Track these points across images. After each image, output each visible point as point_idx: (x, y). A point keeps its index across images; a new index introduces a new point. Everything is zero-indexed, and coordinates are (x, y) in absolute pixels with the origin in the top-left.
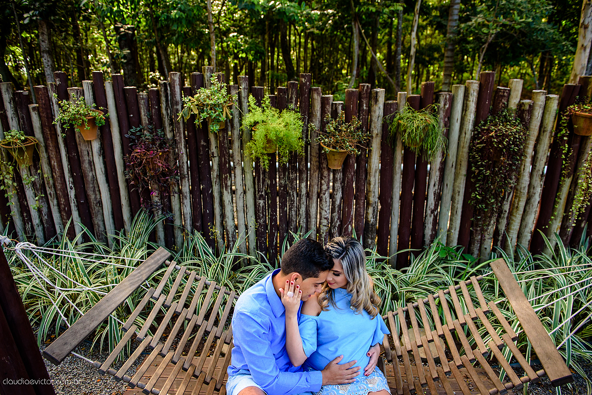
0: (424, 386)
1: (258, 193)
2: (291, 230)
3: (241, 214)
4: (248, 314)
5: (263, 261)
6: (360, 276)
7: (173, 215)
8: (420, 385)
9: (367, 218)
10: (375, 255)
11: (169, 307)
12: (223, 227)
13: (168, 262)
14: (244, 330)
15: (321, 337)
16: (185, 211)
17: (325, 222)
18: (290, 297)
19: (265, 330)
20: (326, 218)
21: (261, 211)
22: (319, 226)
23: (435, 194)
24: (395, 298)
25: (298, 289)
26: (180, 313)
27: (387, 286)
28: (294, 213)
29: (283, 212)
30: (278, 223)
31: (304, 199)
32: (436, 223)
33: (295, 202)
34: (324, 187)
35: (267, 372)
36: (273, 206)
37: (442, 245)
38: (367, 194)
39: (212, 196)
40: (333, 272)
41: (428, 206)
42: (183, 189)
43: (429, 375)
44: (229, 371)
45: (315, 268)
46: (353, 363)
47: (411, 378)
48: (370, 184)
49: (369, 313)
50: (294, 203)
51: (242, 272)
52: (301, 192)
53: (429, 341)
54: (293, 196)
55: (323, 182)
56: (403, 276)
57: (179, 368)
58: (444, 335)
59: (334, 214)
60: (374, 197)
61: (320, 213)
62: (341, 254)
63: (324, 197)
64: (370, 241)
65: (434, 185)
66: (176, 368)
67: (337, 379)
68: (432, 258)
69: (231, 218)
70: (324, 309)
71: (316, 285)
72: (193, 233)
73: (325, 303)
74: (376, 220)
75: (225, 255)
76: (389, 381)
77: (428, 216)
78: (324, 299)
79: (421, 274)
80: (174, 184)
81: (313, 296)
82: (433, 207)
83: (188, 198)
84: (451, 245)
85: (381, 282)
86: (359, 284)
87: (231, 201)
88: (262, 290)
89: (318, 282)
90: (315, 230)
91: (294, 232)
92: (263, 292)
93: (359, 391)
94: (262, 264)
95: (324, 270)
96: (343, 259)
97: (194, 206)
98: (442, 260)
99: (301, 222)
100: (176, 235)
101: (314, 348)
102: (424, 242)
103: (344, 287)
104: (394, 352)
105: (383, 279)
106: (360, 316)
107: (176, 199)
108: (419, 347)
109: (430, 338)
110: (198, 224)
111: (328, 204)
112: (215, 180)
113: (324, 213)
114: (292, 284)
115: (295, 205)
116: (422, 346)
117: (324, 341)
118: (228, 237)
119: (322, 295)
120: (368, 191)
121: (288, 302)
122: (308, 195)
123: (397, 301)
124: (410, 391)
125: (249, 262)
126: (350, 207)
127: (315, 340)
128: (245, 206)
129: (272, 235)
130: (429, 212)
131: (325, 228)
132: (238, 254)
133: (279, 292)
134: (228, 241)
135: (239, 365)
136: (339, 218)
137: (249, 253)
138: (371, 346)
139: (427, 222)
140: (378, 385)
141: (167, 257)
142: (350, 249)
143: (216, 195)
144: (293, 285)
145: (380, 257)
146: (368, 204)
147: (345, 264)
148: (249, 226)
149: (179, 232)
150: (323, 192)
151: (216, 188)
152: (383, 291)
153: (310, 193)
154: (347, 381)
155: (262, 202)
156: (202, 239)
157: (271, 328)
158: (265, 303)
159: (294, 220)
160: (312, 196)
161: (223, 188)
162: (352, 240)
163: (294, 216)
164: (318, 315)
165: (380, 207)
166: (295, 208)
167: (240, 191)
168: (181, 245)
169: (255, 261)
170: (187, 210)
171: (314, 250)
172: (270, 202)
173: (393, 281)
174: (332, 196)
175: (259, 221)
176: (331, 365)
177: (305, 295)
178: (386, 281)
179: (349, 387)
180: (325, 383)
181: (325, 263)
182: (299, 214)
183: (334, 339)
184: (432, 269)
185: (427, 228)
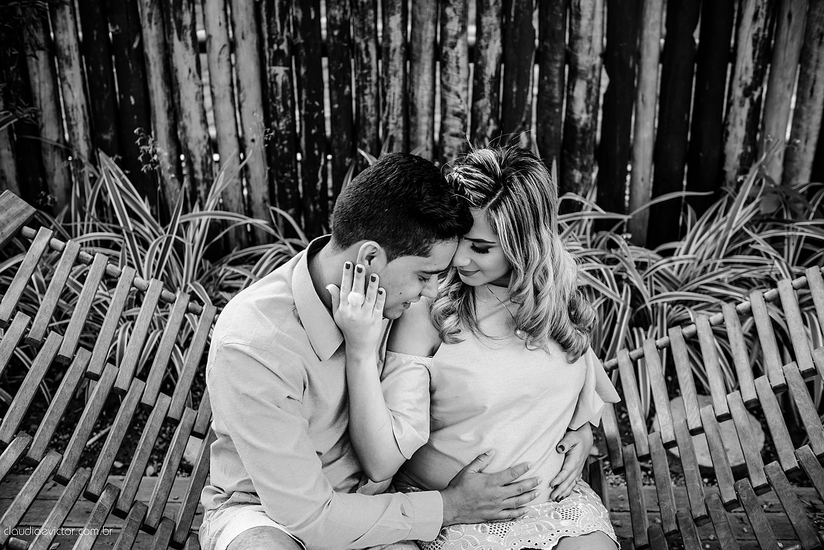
0: (701, 522)
1: (271, 46)
2: (363, 148)
3: (225, 108)
4: (247, 350)
5: (290, 233)
6: (542, 251)
7: (35, 112)
8: (690, 520)
9: (570, 111)
10: (591, 210)
11: (39, 346)
12: (178, 144)
13: (28, 230)
14: (236, 391)
15: (440, 409)
16: (70, 101)
17: (455, 125)
18: (354, 307)
19: (293, 389)
20: (458, 115)
21: (279, 97)
22: (441, 137)
23: (755, 41)
24: (641, 320)
25: (376, 284)
26: (70, 361)
27: (621, 290)
28: (369, 101)
29: (342, 101)
30: (328, 133)
31: (397, 62)
32: (755, 123)
33: (374, 71)
34: (453, 27)
35: (300, 492)
36: (312, 84)
37: (770, 180)
38: (571, 44)
39: (141, 57)
40: (470, 243)
41: (737, 76)
42: (60, 36)
43: (715, 497)
44: (206, 499)
45: (419, 231)
46: (521, 469)
47: (671, 505)
48: (578, 17)
49: (565, 346)
50: (369, 74)
51: (234, 263)
52: (390, 41)
53: (720, 419)
54: (368, 54)
55: (449, 11)
56: (663, 265)
57: (75, 493)
58: (757, 401)
59: (481, 103)
60: (590, 54)
61: (443, 101)
62: (490, 195)
63: (452, 54)
64: (578, 175)
65: (755, 18)
66: (67, 493)
67: (480, 509)
68: (741, 215)
69: (196, 117)
70: (447, 338)
71: (423, 277)
72: (94, 161)
73: (450, 323)
74: (595, 118)
75: (186, 218)
76: (618, 522)
77: (737, 103)
78: (448, 312)
79: (710, 257)
80: (34, 23)
81: (418, 306)
82: (748, 79)
83: (75, 63)
84: (794, 182)
85: (603, 280)
86: (540, 272)
87: (194, 69)
88: (283, 290)
89: (429, 269)
90: (430, 146)
91: (371, 153)
92: (284, 295)
93: (536, 535)
94: (287, 241)
95: (445, 235)
96: (495, 207)
97: (94, 87)
98: (769, 220)
99: (391, 127)
100: (49, 168)
101: (424, 437)
102: (721, 175)
103: (502, 282)
104: (630, 448)
105: (609, 271)
106: (540, 354)
107: (42, 66)
108: (693, 432)
109: (722, 410)
110: (107, 137)
111: (463, 74)
112: (147, 11)
113: (452, 100)
114: (360, 270)
115: (374, 78)
116: (700, 430)
117: (449, 420)
118: (192, 172)
119: (443, 303)
120: (575, 37)
121: (351, 320)
122: (409, 53)
123: (646, 330)
124: (667, 535)
125: (253, 237)
126: (524, 82)
127: (424, 418)
128: (235, 86)
129: (311, 164)
130: (738, 92)
131: (456, 142)
132: (221, 216)
133: (326, 296)
134: (194, 182)
135: (229, 484)
136: (494, 114)
137: (250, 214)
138: (569, 430)
139: (731, 121)
140: (584, 521)
141: (25, 216)
142: (516, 180)
143: (153, 53)
144: (363, 274)
145: (602, 214)
146: (575, 74)
147: (502, 219)
148: (248, 138)
149: (57, 160)
150: (450, 40)
151: (151, 34)
152: (608, 304)
153: (415, 45)
154: (506, 514)
155: (280, 71)
156: (120, 176)
157: (308, 385)
158: (292, 323)
159: (372, 119)
160: (420, 51)
161: (170, 33)
162: (520, 155)
163: (371, 109)
164: (432, 353)
165: (605, 81)
166: (374, 89)
167: (219, 41)
168: (63, 196)
169: (269, 234)
170: (75, 96)
171: (419, 184)
172: (303, 71)
173: (636, 279)
174: (474, 53)
175: (274, 124)
176: (466, 476)
177: (393, 300)
178: (618, 278)
179: (513, 528)
180: (449, 519)
181: (449, 218)
182: (385, 103)
183: (473, 412)
184: (739, 244)
185: (731, 138)
